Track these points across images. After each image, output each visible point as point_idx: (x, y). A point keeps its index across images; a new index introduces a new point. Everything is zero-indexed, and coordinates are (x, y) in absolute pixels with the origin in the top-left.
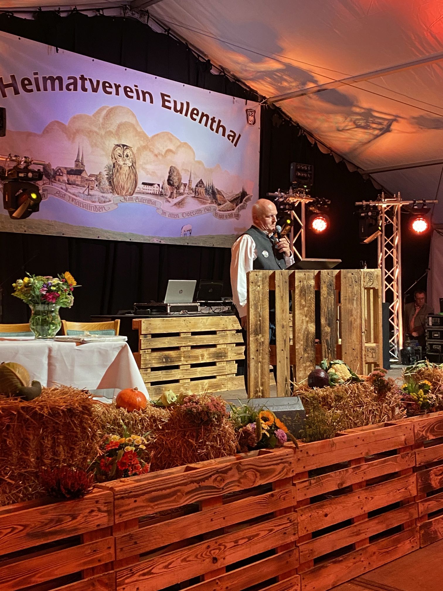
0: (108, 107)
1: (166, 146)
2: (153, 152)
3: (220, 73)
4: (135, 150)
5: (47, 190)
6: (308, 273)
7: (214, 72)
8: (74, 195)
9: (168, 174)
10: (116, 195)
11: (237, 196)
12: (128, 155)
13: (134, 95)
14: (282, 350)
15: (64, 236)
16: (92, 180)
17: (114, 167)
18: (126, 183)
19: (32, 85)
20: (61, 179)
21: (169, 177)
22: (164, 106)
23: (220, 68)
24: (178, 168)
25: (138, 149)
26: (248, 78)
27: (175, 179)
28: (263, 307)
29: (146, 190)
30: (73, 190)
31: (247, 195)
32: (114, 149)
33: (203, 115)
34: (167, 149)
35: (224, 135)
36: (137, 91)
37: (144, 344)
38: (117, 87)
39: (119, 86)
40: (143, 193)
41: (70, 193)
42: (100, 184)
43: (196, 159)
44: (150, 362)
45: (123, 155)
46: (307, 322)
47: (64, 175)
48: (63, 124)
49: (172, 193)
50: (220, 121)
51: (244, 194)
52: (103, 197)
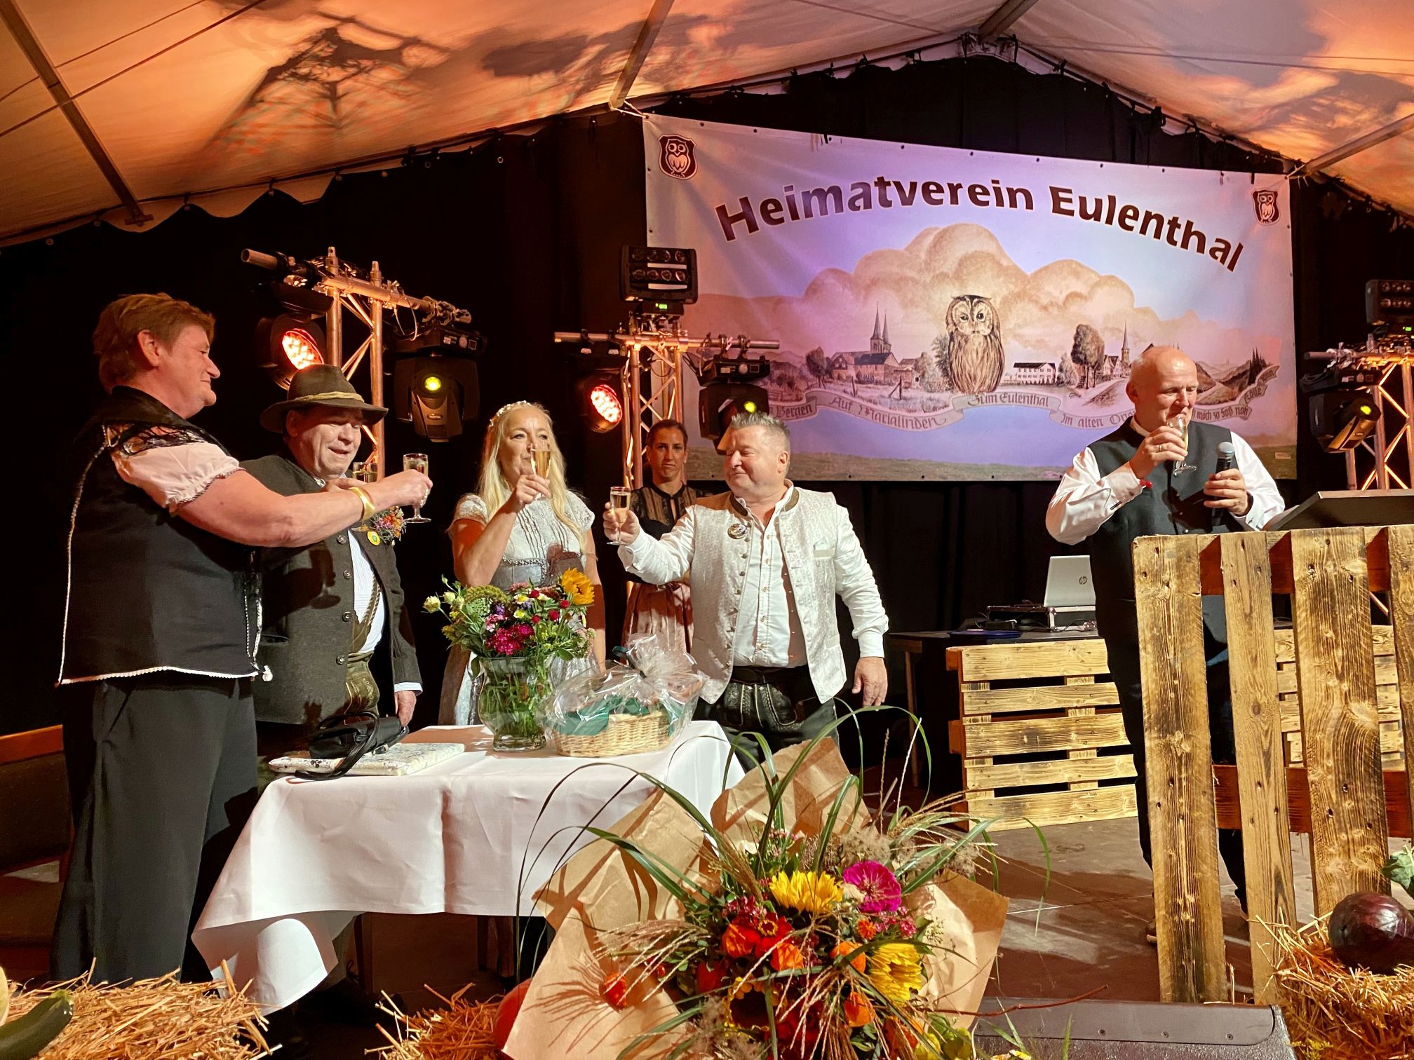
0: (936, 229)
1: (1067, 287)
2: (1037, 302)
3: (1188, 129)
4: (997, 303)
5: (814, 398)
6: (1339, 537)
7: (1171, 129)
8: (870, 401)
9: (1073, 342)
10: (960, 394)
11: (1241, 371)
12: (982, 315)
13: (992, 198)
14: (1260, 784)
15: (852, 479)
16: (908, 370)
17: (952, 339)
18: (979, 370)
19: (781, 209)
20: (844, 374)
21: (1075, 346)
22: (1057, 209)
23: (1185, 120)
24: (1094, 327)
25: (1005, 301)
26: (1253, 126)
27: (1090, 350)
28: (1182, 649)
29: (1024, 376)
30: (866, 392)
31: (1265, 366)
32: (952, 307)
33: (1148, 216)
34: (1069, 291)
35: (1201, 249)
36: (998, 191)
37: (971, 703)
38: (954, 189)
39: (959, 186)
40: (1019, 384)
41: (862, 398)
42: (923, 375)
43: (1135, 306)
44: (990, 744)
45: (972, 314)
46: (1346, 697)
47: (849, 366)
48: (844, 273)
49: (1084, 378)
50: (1189, 224)
51: (1257, 365)
52: (931, 399)
